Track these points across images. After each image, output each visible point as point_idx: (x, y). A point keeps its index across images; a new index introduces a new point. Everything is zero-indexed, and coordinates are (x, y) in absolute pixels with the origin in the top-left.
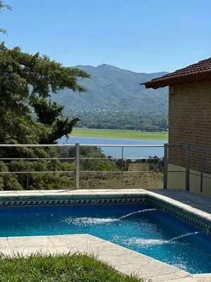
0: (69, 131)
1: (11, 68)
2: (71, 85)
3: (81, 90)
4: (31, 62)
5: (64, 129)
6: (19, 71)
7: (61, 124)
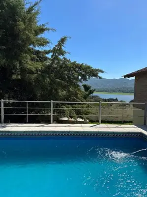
0: (93, 93)
1: (72, 69)
2: (96, 76)
3: (100, 78)
4: (80, 67)
5: (92, 92)
6: (75, 71)
7: (90, 91)
